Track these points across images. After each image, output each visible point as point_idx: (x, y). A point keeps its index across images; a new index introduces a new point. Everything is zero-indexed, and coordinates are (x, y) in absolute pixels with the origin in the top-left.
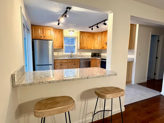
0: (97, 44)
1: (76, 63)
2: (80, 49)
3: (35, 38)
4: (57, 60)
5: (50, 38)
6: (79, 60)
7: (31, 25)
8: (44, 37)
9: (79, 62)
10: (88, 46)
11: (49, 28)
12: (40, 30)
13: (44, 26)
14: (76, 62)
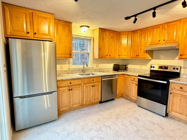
0: (124, 51)
1: (95, 84)
2: (99, 58)
3: (13, 34)
4: (62, 80)
5: (48, 37)
6: (100, 78)
7: (3, 3)
8: (35, 34)
9: (100, 82)
10: (111, 53)
11: (44, 15)
12: (24, 17)
13: (34, 10)
14: (96, 82)
